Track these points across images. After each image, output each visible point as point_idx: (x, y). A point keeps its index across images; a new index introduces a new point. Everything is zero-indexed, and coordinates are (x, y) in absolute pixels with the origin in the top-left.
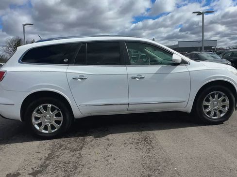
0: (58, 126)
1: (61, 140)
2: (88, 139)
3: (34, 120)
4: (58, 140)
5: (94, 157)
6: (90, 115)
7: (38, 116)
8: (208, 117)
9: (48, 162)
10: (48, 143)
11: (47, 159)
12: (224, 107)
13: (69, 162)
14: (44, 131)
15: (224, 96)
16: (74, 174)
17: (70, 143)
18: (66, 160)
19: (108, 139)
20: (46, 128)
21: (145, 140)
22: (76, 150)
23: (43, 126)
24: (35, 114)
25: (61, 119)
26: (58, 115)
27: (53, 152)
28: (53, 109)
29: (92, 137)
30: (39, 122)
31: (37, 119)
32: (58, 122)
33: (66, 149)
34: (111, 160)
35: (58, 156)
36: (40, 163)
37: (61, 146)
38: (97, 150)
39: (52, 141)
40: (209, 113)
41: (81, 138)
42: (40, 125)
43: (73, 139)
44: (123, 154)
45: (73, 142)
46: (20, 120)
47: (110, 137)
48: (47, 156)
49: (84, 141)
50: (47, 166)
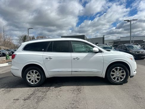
0: (38, 81)
1: (39, 88)
2: (51, 88)
3: (27, 77)
4: (38, 88)
5: (52, 95)
6: (53, 76)
7: (29, 75)
8: (114, 81)
9: (31, 96)
10: (33, 89)
11: (31, 95)
12: (123, 75)
13: (40, 97)
14: (31, 83)
15: (123, 70)
16: (41, 101)
17: (43, 89)
18: (39, 95)
19: (60, 88)
20: (32, 81)
21: (78, 90)
22: (44, 92)
23: (31, 81)
24: (28, 75)
25: (39, 77)
26: (38, 76)
27: (34, 92)
28: (36, 73)
29: (53, 87)
30: (29, 78)
31: (29, 77)
32: (38, 79)
33: (40, 91)
34: (59, 97)
35: (36, 94)
36: (28, 96)
37: (38, 90)
38: (54, 92)
39: (35, 88)
40: (114, 78)
41: (49, 87)
42: (30, 80)
43: (44, 87)
44: (65, 95)
45: (44, 89)
46: (21, 77)
47: (62, 87)
48: (31, 93)
49: (49, 89)
50: (30, 97)
